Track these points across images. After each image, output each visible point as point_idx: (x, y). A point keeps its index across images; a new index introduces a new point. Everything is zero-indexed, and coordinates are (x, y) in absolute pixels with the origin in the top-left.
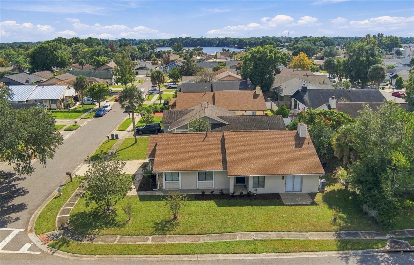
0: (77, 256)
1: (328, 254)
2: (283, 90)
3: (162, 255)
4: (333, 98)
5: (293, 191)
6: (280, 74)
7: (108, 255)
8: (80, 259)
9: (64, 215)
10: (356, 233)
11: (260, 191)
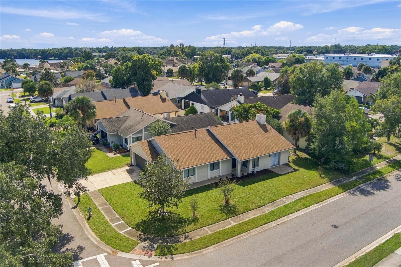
0: (196, 253)
1: (342, 195)
2: (169, 94)
3: (257, 228)
4: (241, 95)
5: (275, 165)
6: (157, 80)
7: (219, 242)
8: (200, 254)
9: (125, 229)
10: (339, 180)
11: (258, 169)
